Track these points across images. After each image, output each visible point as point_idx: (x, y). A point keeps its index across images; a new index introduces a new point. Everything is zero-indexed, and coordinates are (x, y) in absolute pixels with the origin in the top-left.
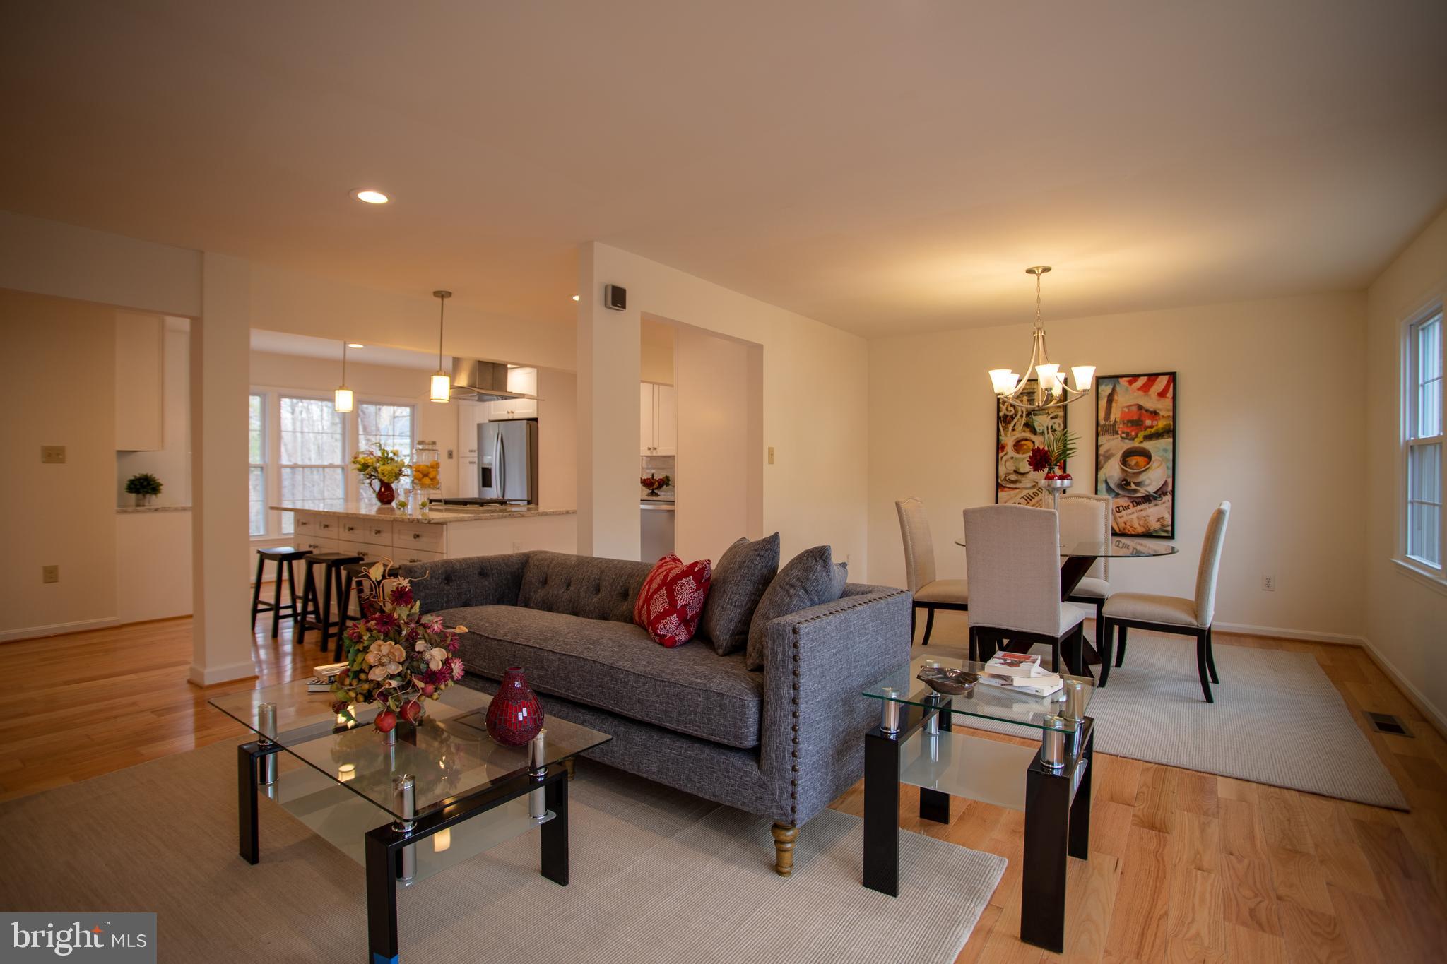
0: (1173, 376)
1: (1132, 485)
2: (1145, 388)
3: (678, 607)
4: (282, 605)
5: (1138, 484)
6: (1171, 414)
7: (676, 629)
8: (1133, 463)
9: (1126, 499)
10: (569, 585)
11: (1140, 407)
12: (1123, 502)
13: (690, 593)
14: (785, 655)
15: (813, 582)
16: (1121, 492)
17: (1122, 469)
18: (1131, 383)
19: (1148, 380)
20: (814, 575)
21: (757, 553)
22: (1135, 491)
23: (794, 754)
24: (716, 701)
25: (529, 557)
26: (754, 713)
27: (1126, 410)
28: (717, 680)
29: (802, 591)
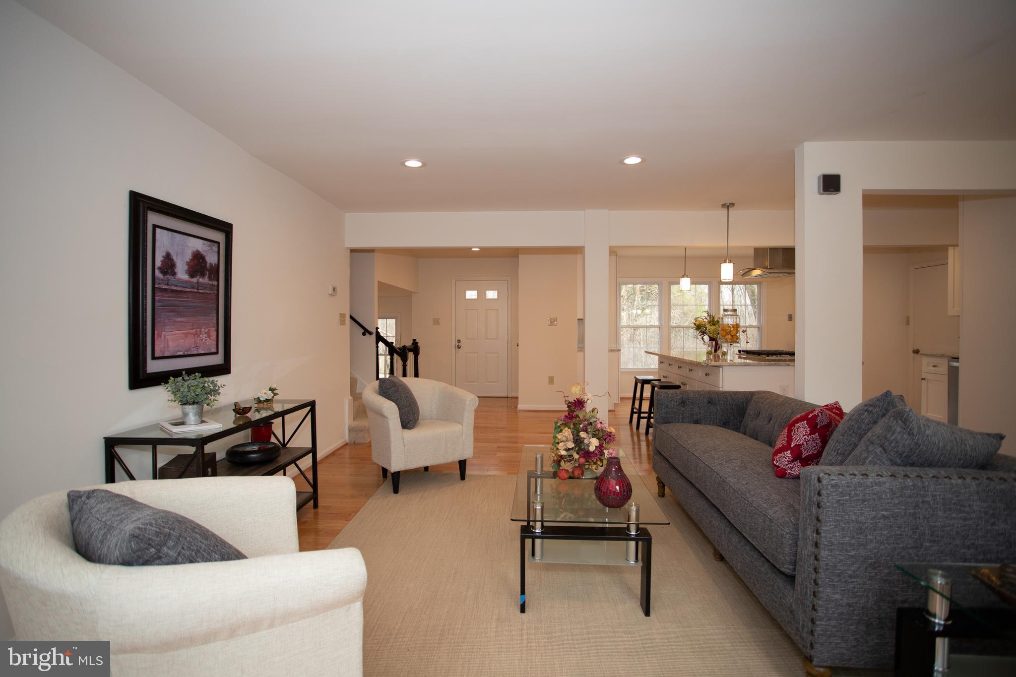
3: (792, 446)
4: (642, 411)
7: (790, 464)
10: (771, 419)
13: (804, 435)
14: (810, 500)
15: (892, 442)
20: (892, 435)
21: (866, 408)
23: (814, 594)
24: (768, 525)
25: (753, 394)
26: (791, 544)
28: (776, 509)
29: (880, 449)
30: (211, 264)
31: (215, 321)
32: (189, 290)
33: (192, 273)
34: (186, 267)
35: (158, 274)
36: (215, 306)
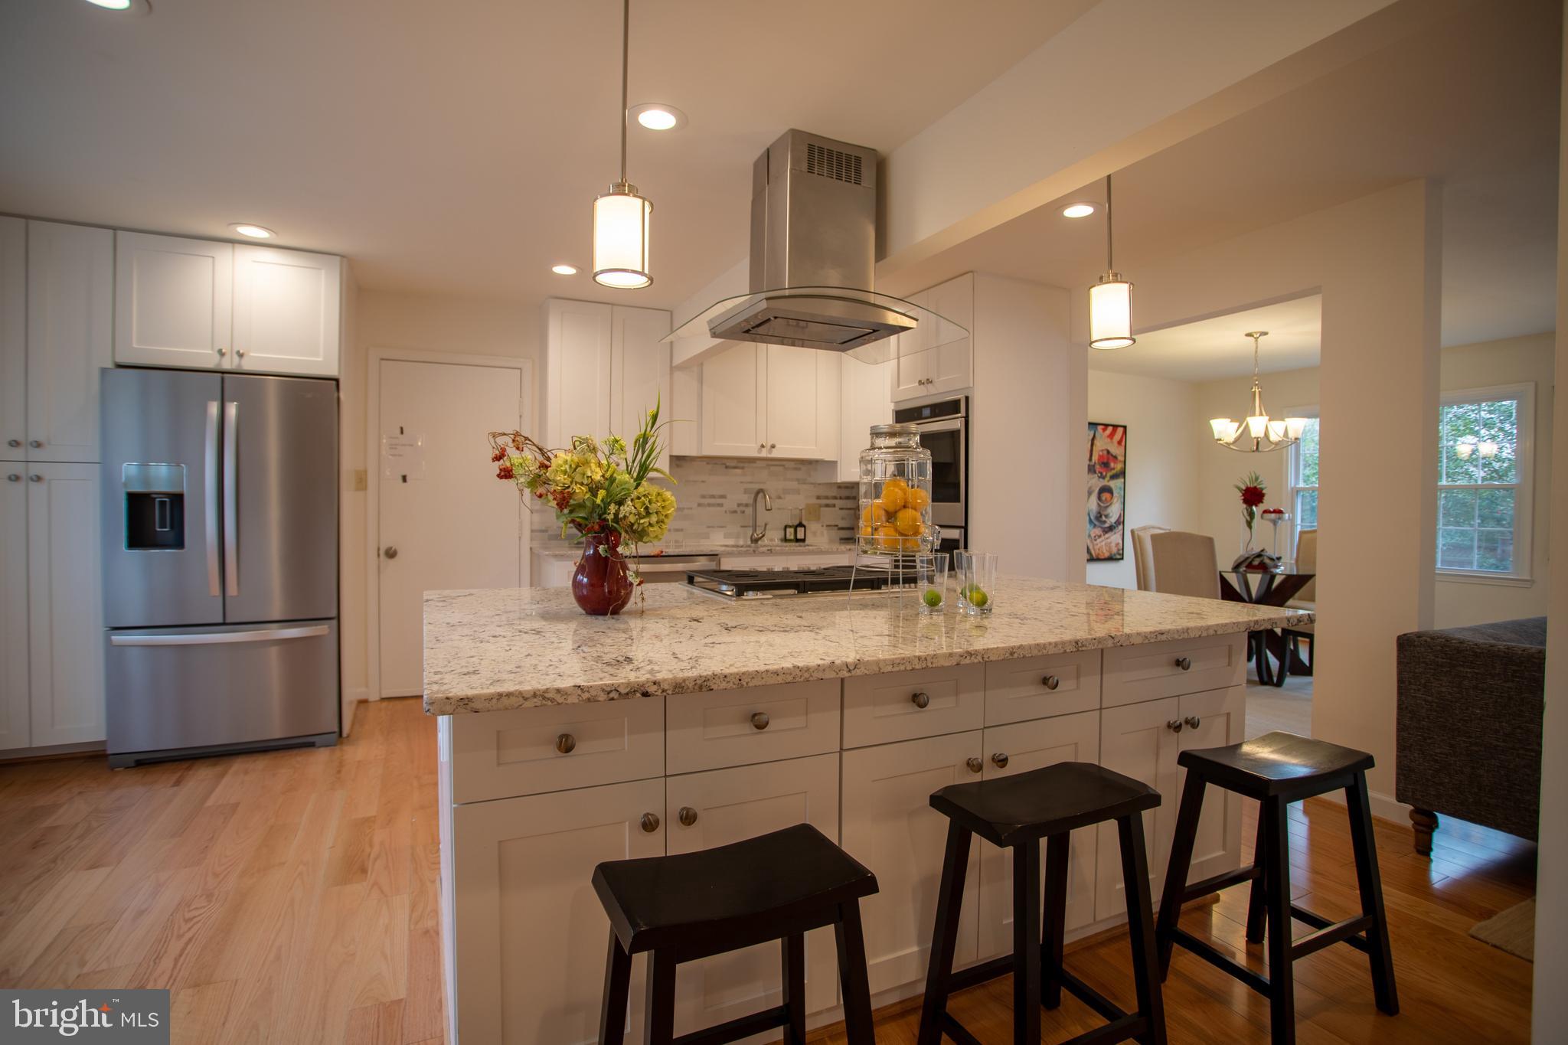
0: (1125, 427)
1: (1103, 517)
2: (1111, 436)
5: (1106, 516)
6: (1123, 459)
8: (1104, 498)
9: (1099, 529)
11: (1108, 452)
12: (1098, 531)
16: (1097, 523)
17: (1098, 504)
18: (1104, 430)
19: (1113, 430)
22: (1105, 522)
27: (1101, 453)
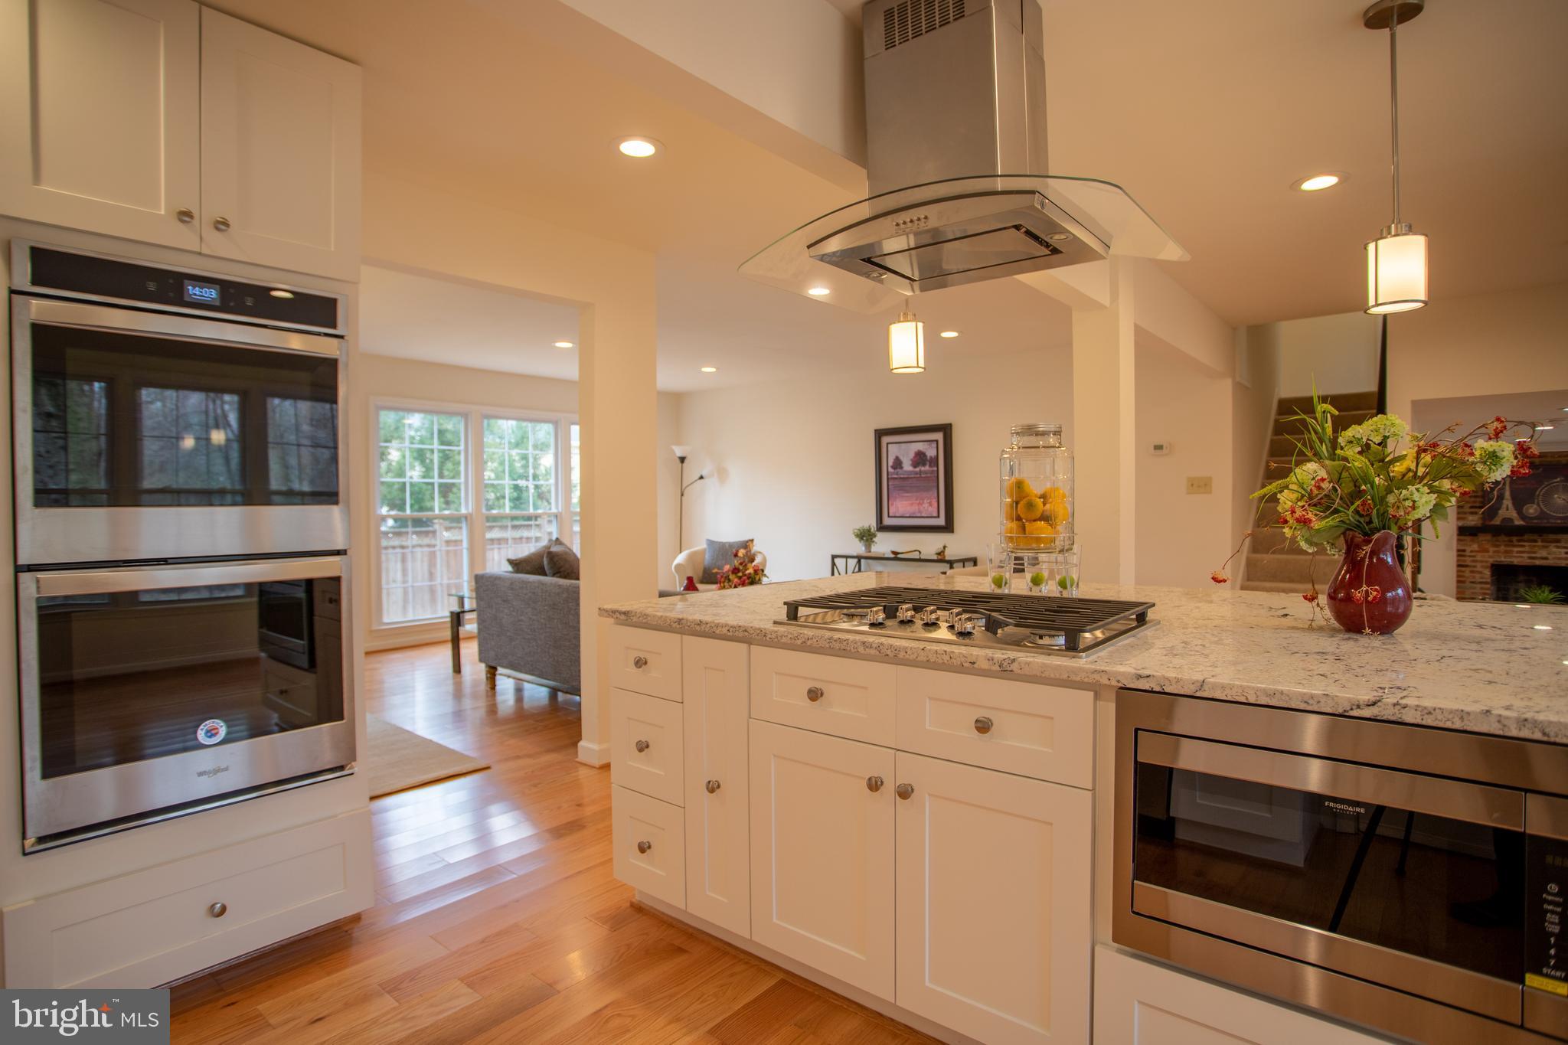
30: (931, 457)
31: (936, 494)
32: (912, 476)
33: (915, 464)
34: (911, 462)
35: (890, 470)
36: (936, 484)
